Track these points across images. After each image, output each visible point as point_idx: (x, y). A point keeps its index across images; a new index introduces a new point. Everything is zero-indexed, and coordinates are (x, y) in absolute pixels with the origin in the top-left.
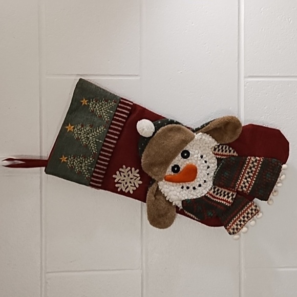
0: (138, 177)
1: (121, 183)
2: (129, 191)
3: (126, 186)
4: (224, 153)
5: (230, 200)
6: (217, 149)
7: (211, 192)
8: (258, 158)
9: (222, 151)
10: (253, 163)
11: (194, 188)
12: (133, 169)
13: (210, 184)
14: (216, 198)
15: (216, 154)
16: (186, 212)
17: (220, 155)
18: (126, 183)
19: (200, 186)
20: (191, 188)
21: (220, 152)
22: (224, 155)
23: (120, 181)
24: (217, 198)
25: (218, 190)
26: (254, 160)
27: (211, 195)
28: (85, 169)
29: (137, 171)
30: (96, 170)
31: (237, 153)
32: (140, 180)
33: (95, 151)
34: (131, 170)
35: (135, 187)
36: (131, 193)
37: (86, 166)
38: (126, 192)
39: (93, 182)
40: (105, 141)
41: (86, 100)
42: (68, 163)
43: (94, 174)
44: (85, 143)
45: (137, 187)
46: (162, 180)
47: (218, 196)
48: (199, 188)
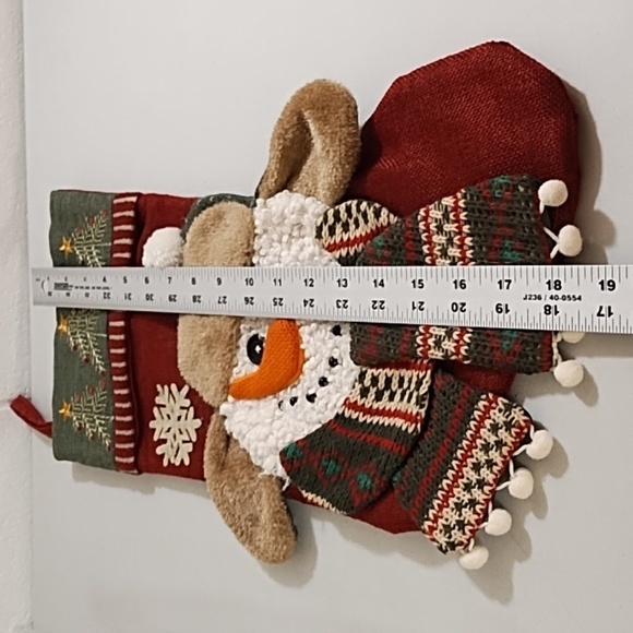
0: (188, 409)
1: (164, 441)
2: (182, 461)
3: (175, 445)
4: (354, 233)
5: (413, 409)
6: (325, 229)
7: (355, 397)
8: (448, 201)
9: (346, 228)
11: (311, 398)
12: (174, 387)
13: (348, 370)
14: (379, 412)
15: (331, 248)
16: (303, 492)
17: (342, 244)
18: (175, 437)
19: (323, 382)
20: (302, 400)
21: (339, 235)
22: (356, 241)
23: (163, 437)
24: (383, 413)
25: (375, 380)
26: (439, 215)
27: (354, 406)
28: (100, 424)
29: (185, 390)
30: (118, 418)
31: (390, 211)
32: (195, 417)
33: (101, 368)
34: (170, 392)
35: (190, 441)
36: (187, 462)
37: (100, 413)
38: (177, 464)
39: (119, 456)
40: (110, 331)
41: (67, 240)
42: (75, 418)
43: (117, 432)
44: (84, 352)
45: (194, 440)
46: (226, 400)
47: (384, 404)
48: (321, 392)
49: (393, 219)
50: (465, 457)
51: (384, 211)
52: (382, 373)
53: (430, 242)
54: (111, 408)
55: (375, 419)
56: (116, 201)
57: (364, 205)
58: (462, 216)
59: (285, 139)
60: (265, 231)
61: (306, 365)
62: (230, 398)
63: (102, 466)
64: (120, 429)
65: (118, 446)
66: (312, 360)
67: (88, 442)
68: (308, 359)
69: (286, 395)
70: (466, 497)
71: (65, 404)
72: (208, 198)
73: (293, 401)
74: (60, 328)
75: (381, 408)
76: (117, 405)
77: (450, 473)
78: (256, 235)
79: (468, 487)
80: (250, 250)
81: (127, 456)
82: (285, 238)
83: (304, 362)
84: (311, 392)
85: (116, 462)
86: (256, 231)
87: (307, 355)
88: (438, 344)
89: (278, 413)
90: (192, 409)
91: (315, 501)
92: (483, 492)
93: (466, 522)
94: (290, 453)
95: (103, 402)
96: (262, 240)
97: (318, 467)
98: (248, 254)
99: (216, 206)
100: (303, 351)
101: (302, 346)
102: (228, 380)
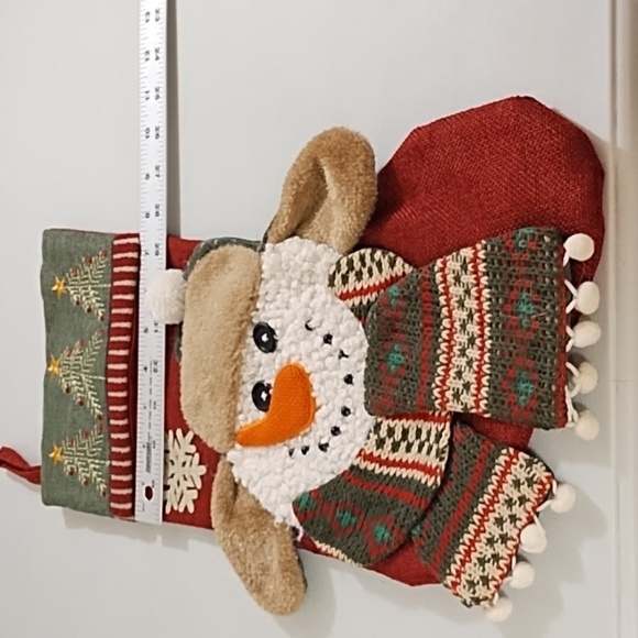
0: (193, 455)
1: (168, 488)
2: (186, 508)
3: (179, 491)
4: (366, 282)
5: (433, 461)
7: (371, 448)
8: (467, 252)
9: (359, 276)
10: (457, 279)
11: (323, 447)
12: (179, 432)
13: (362, 420)
15: (344, 297)
16: (317, 543)
17: (356, 293)
18: (178, 483)
19: (335, 431)
20: (314, 449)
21: (352, 284)
22: (369, 290)
24: (400, 464)
25: (391, 432)
26: (457, 266)
27: (370, 458)
28: (95, 469)
29: (190, 436)
30: (115, 463)
31: (406, 261)
32: (200, 463)
33: (97, 411)
34: (175, 437)
35: (195, 488)
36: (191, 509)
37: (95, 458)
38: (181, 510)
39: (114, 502)
40: (109, 373)
41: (60, 280)
42: (66, 462)
43: (114, 477)
44: (79, 394)
45: (199, 486)
46: (233, 447)
47: (401, 455)
48: (334, 441)
49: (408, 269)
50: (487, 511)
51: (399, 261)
52: (399, 425)
53: (446, 293)
54: (107, 453)
55: (392, 471)
56: (116, 242)
57: (378, 254)
58: (481, 267)
59: (299, 185)
60: (273, 276)
61: (318, 414)
62: (238, 446)
63: (95, 512)
64: (117, 474)
65: (113, 491)
66: (324, 408)
67: (81, 488)
68: (320, 408)
69: (297, 443)
70: (489, 553)
71: (56, 448)
72: (213, 241)
73: (305, 450)
74: (50, 369)
75: (397, 460)
76: (114, 449)
77: (472, 528)
78: (262, 279)
79: (490, 542)
80: (255, 294)
81: (125, 502)
82: (294, 284)
83: (316, 410)
84: (323, 442)
85: (111, 508)
86: (263, 276)
87: (318, 403)
88: (457, 396)
89: (289, 460)
90: (197, 455)
91: (329, 552)
92: (506, 547)
93: (490, 577)
94: (303, 503)
95: (99, 446)
96: (268, 286)
97: (333, 518)
98: (252, 299)
99: (221, 249)
100: (314, 399)
101: (313, 394)
102: (234, 427)
